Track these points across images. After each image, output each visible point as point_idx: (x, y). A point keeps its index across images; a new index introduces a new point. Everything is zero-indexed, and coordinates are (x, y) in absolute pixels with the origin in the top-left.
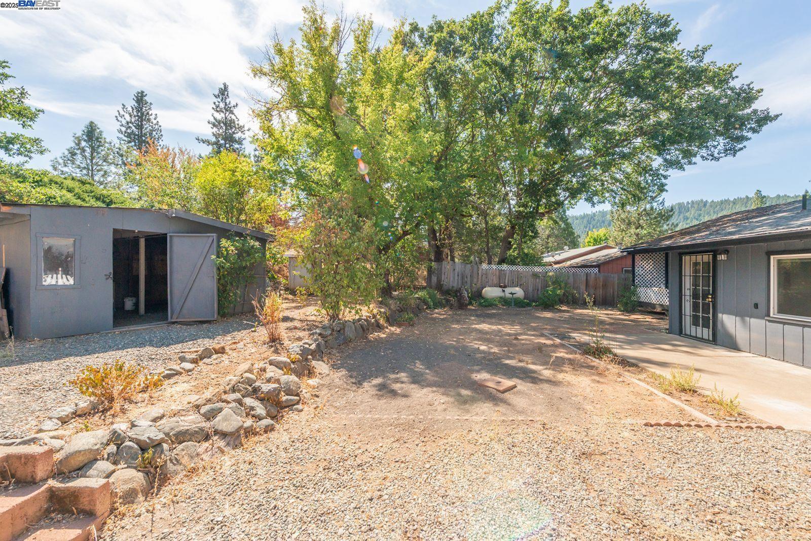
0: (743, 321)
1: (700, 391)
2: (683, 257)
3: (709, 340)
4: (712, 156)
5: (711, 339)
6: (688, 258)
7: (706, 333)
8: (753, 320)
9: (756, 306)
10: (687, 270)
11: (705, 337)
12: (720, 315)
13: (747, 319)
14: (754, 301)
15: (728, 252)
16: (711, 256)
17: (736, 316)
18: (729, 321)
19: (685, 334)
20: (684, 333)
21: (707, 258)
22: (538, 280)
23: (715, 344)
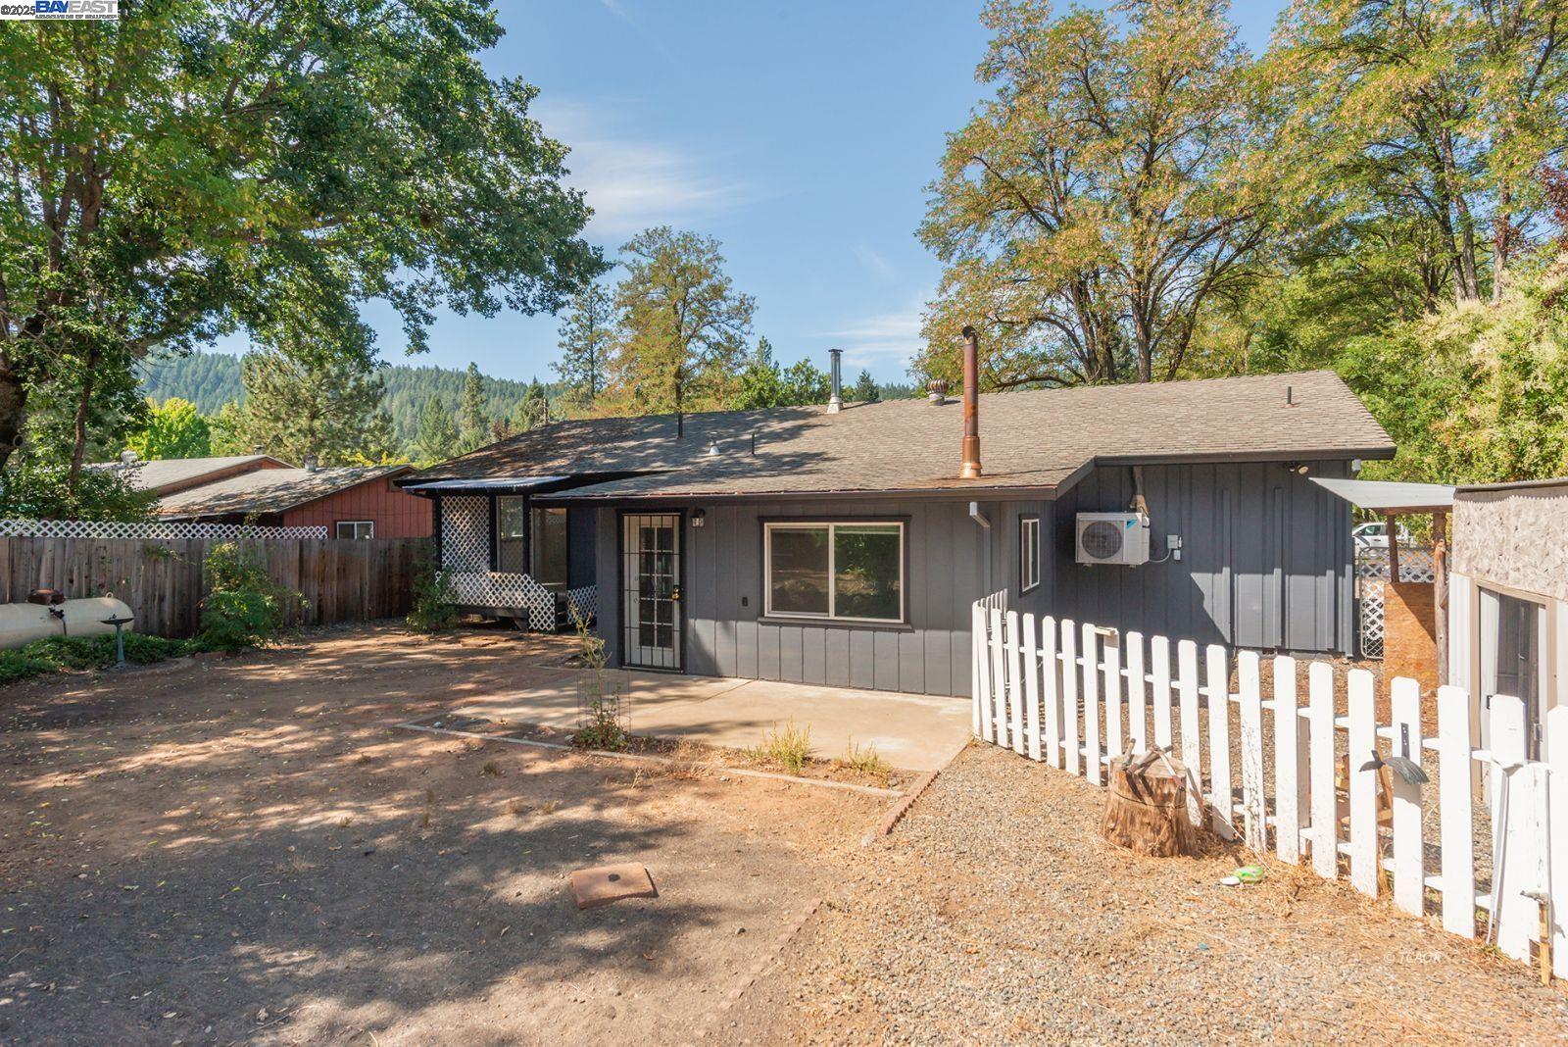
0: (727, 628)
1: (815, 756)
2: (626, 518)
3: (674, 668)
4: (525, 303)
5: (678, 665)
6: (634, 519)
7: (668, 656)
8: (740, 624)
9: (745, 601)
10: (633, 544)
11: (668, 663)
12: (691, 621)
13: (733, 623)
14: (742, 595)
15: (704, 513)
16: (677, 519)
17: (716, 620)
18: (706, 631)
19: (630, 664)
20: (627, 661)
21: (668, 521)
22: (161, 567)
23: (684, 674)
